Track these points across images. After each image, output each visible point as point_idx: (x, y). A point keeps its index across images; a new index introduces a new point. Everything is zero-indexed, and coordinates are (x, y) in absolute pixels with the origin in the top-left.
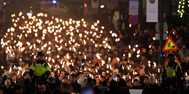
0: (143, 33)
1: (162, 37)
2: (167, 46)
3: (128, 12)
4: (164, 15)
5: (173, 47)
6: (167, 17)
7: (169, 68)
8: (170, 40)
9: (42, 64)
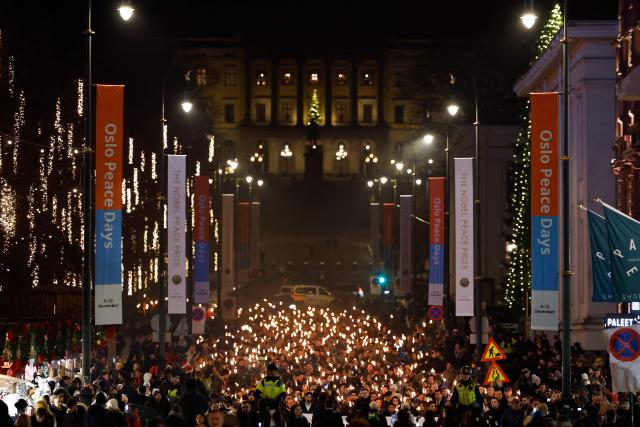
0: (451, 333)
1: (480, 338)
2: (488, 353)
3: (427, 300)
4: (484, 304)
5: (498, 354)
6: (487, 308)
7: (463, 387)
8: (492, 345)
9: (274, 381)
